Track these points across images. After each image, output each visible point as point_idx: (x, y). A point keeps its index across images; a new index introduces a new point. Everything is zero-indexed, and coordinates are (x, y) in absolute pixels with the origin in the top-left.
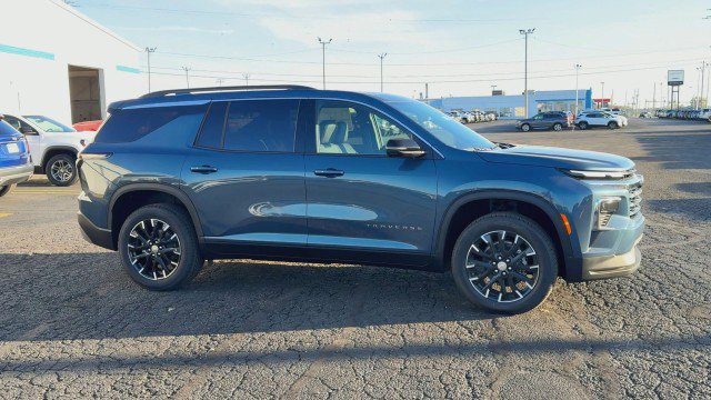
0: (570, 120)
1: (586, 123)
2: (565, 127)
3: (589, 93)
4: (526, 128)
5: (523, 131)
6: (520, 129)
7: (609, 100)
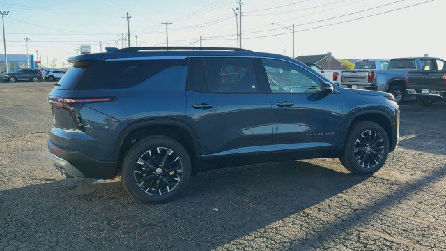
0: (44, 74)
1: (53, 77)
2: (40, 79)
3: (32, 57)
4: (13, 79)
5: (10, 82)
6: (7, 81)
7: (40, 62)
